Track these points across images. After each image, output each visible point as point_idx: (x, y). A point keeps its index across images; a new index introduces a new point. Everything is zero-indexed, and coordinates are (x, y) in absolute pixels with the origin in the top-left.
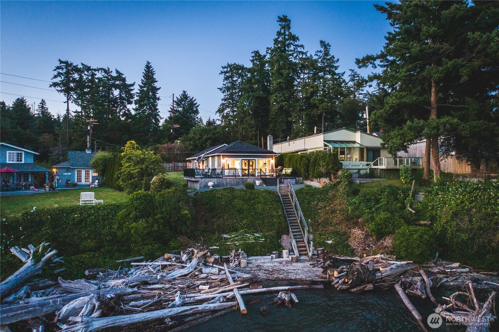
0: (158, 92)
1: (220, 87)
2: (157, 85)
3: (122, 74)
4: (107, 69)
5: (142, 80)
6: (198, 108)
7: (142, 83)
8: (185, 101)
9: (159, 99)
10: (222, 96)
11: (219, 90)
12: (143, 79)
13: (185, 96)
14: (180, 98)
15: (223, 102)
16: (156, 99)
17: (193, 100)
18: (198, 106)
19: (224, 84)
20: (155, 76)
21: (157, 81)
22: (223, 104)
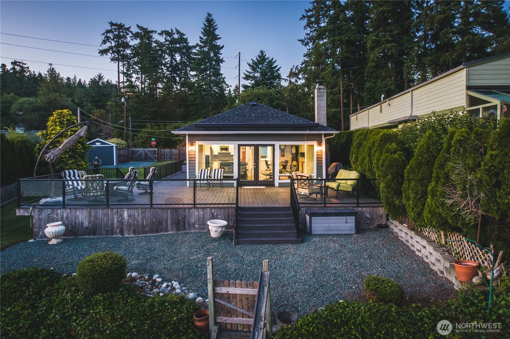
0: (222, 51)
1: (302, 38)
2: (219, 43)
3: (184, 35)
4: (170, 31)
5: (201, 38)
6: (279, 72)
7: (201, 42)
8: (262, 64)
9: (222, 61)
10: (305, 50)
11: (300, 43)
12: (202, 36)
13: (262, 58)
14: (256, 61)
15: (306, 59)
16: (219, 61)
17: (273, 61)
18: (278, 70)
19: (307, 34)
20: (217, 32)
21: (220, 38)
22: (305, 62)
